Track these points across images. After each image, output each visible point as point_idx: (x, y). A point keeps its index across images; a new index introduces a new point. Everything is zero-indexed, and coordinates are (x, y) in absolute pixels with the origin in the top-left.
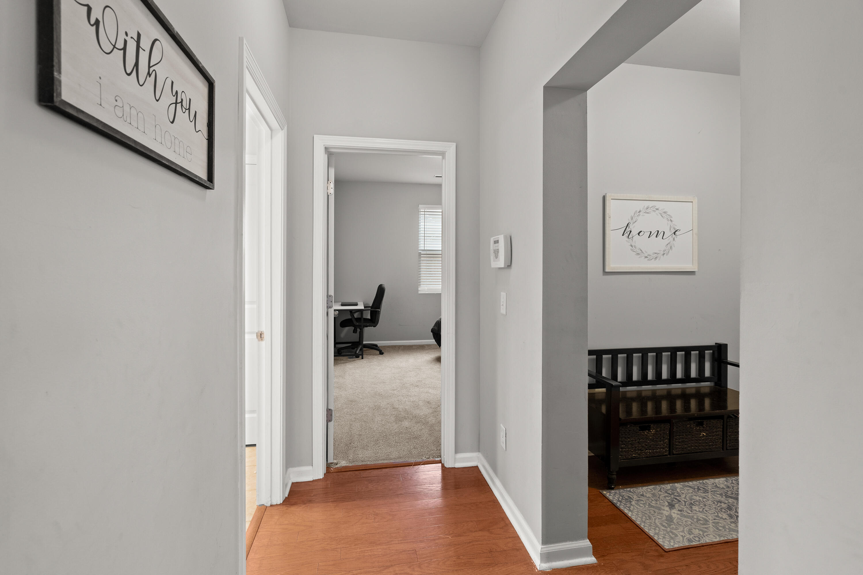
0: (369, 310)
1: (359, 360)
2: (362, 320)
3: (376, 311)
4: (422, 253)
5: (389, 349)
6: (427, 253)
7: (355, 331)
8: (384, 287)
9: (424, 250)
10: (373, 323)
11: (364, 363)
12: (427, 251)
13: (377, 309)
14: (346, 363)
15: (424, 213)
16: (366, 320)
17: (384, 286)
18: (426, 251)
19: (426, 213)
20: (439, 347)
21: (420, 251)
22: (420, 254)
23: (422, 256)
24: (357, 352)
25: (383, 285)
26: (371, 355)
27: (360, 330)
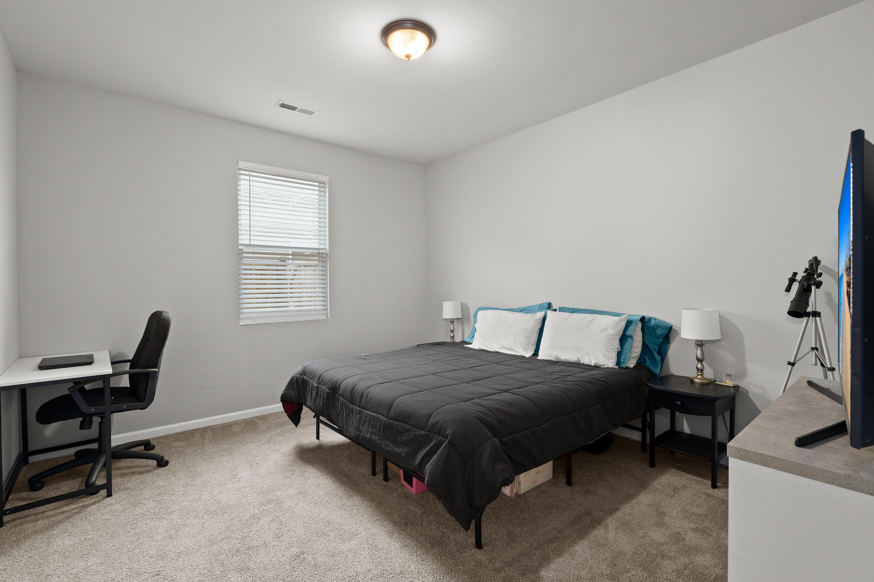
0: (124, 373)
1: (99, 501)
2: (107, 393)
3: (148, 374)
4: (244, 250)
5: (178, 444)
6: (255, 251)
7: (85, 425)
8: (169, 318)
9: (250, 245)
10: (138, 402)
11: (116, 510)
12: (255, 248)
13: (148, 368)
14: (51, 527)
15: (248, 178)
16: (118, 391)
17: (167, 314)
18: (252, 248)
19: (252, 178)
20: (295, 426)
21: (240, 247)
22: (241, 252)
23: (244, 255)
24: (91, 479)
25: (164, 314)
26: (134, 473)
27: (102, 419)
